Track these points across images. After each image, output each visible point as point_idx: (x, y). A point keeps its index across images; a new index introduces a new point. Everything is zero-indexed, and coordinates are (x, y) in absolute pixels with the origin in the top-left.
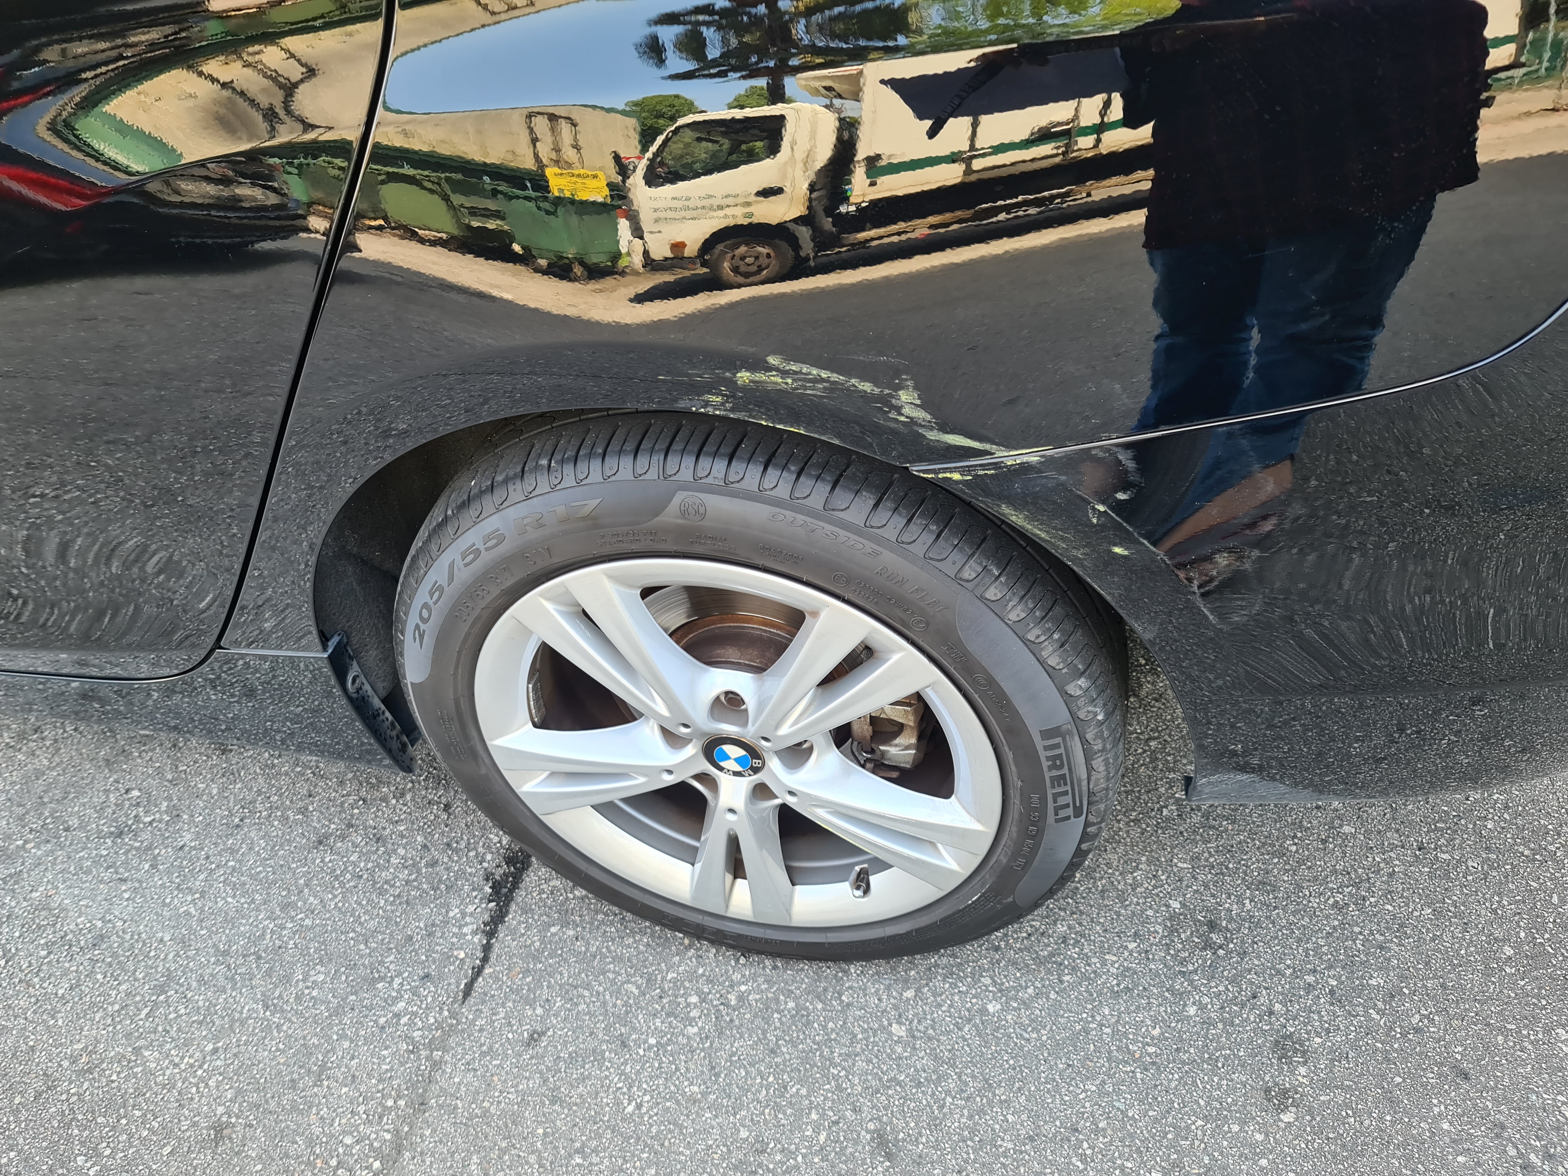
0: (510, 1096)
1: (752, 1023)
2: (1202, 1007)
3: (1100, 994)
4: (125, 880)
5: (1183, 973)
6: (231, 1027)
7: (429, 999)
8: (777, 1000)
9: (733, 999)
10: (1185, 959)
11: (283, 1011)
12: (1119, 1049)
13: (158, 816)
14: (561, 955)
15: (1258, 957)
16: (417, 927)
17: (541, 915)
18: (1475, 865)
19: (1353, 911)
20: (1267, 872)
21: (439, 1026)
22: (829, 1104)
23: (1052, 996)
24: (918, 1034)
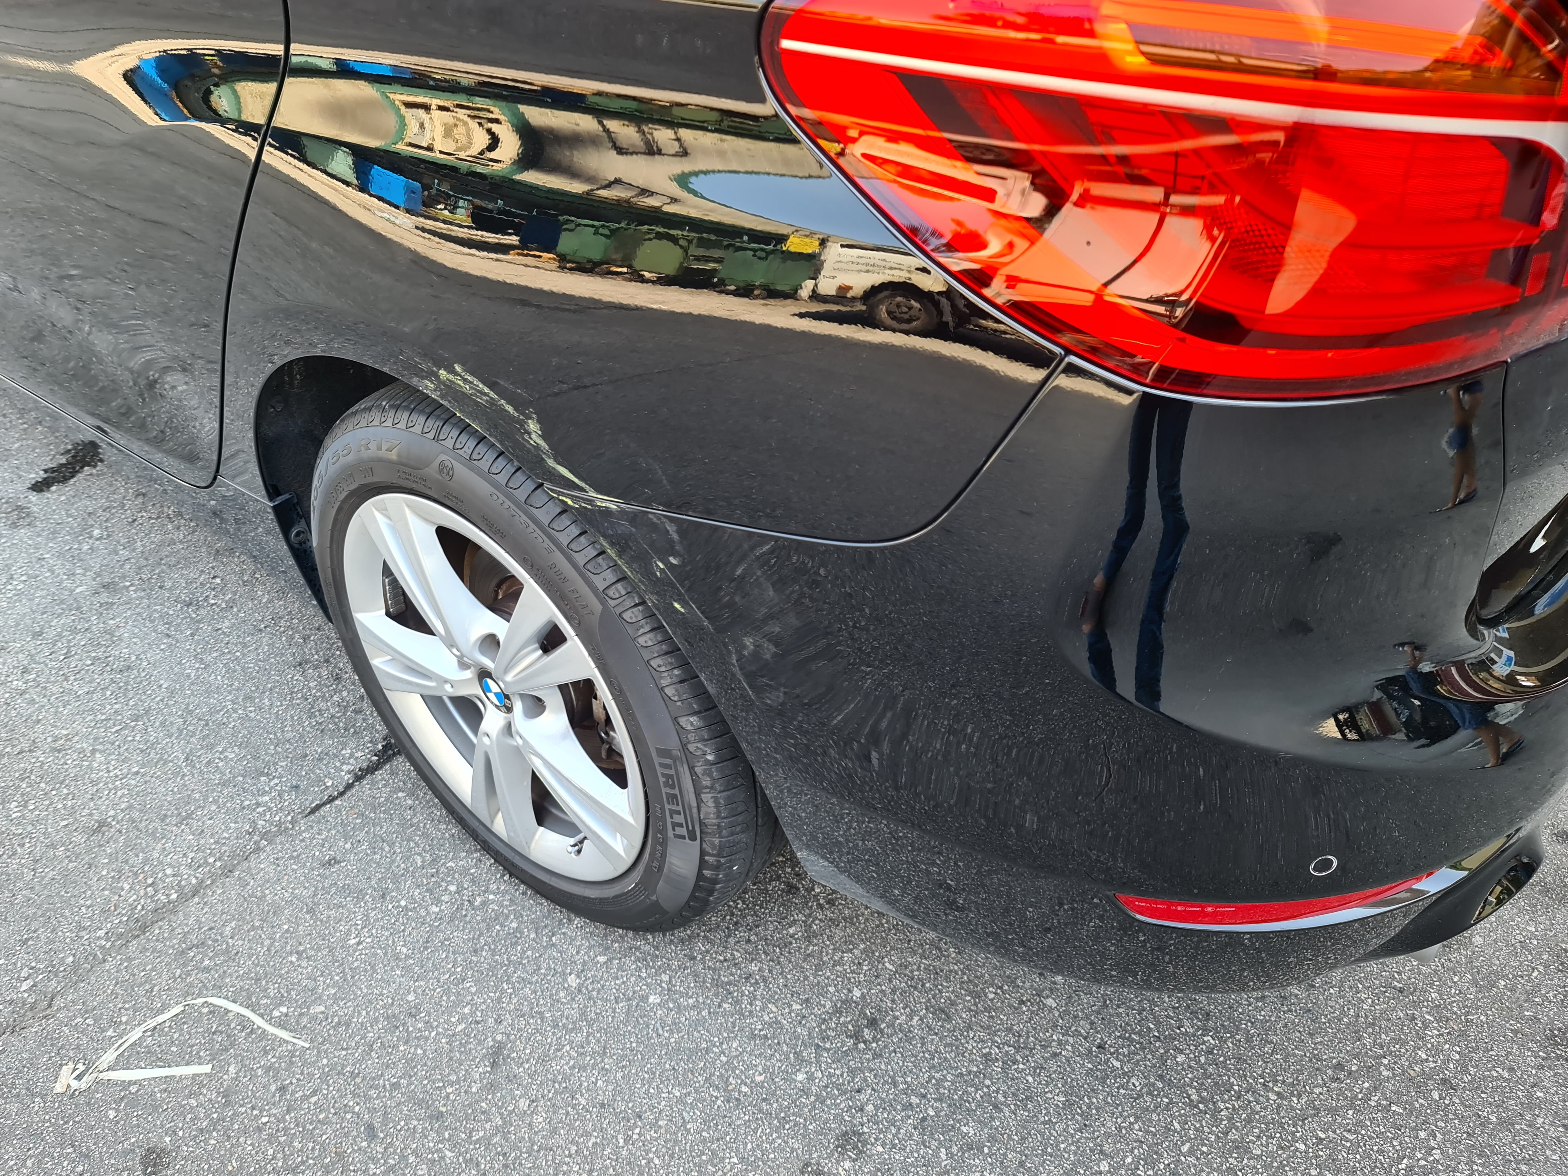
0: (286, 894)
1: (478, 924)
2: (811, 1078)
3: (741, 1030)
4: (168, 636)
5: (818, 1046)
6: (157, 762)
7: (287, 803)
8: (507, 916)
9: (478, 900)
10: (828, 1037)
11: (194, 767)
12: (721, 1076)
13: (220, 602)
14: (391, 815)
15: (888, 1064)
16: (315, 750)
17: (399, 781)
18: (1137, 1084)
19: (997, 1067)
20: (953, 1003)
21: (279, 824)
22: (484, 1007)
23: (704, 1013)
24: (584, 990)
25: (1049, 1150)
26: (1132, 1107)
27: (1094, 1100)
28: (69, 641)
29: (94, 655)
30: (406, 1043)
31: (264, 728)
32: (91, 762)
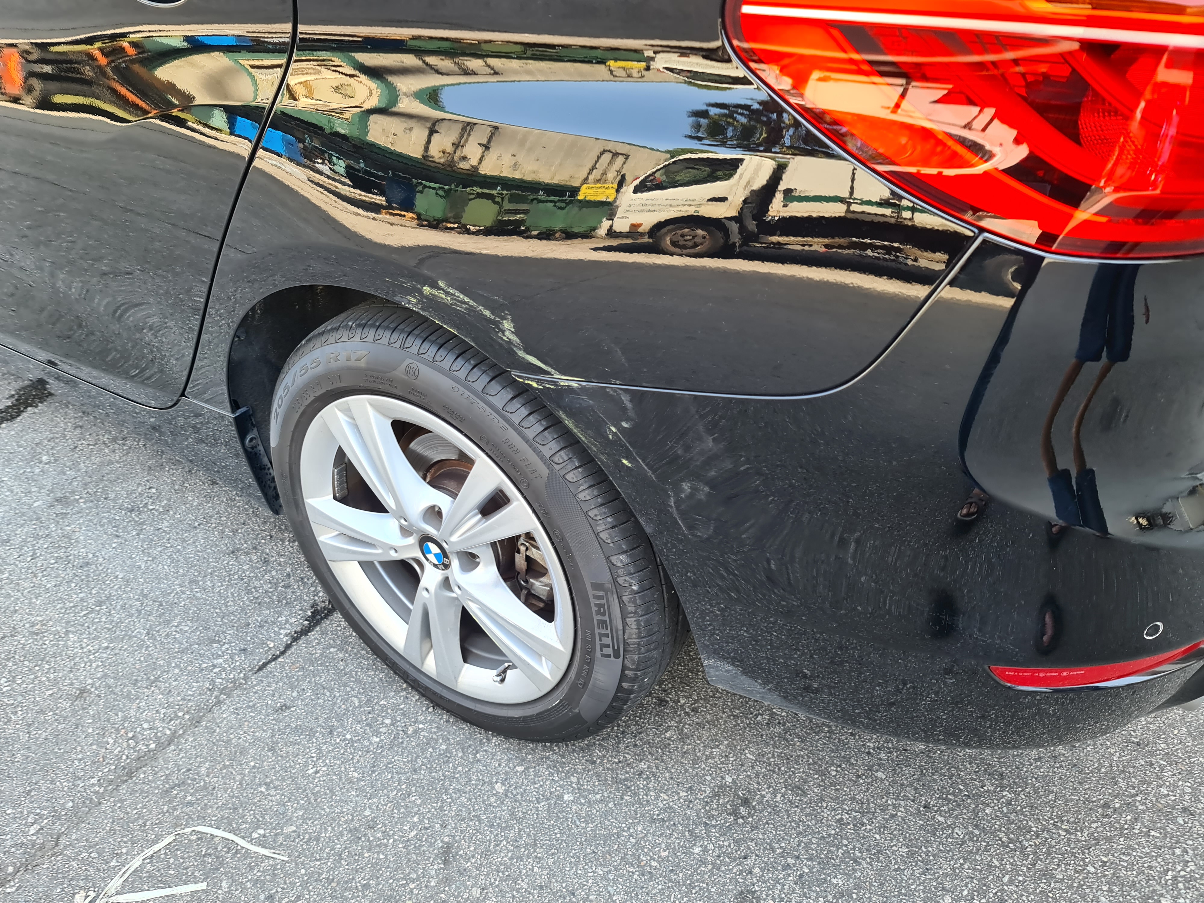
0: (248, 737)
1: (414, 748)
2: (705, 850)
5: (706, 824)
6: (123, 638)
7: (238, 663)
8: (437, 741)
9: (411, 730)
10: (713, 816)
11: (155, 639)
12: (633, 855)
13: (157, 507)
14: (327, 667)
15: (764, 834)
16: (256, 620)
17: (330, 639)
18: (960, 833)
19: (850, 829)
20: (805, 782)
21: (234, 681)
22: (429, 815)
23: (610, 805)
24: (510, 795)
25: (903, 891)
26: (960, 852)
27: (930, 849)
28: (34, 545)
29: (56, 555)
30: (369, 850)
31: (210, 605)
32: (66, 641)
